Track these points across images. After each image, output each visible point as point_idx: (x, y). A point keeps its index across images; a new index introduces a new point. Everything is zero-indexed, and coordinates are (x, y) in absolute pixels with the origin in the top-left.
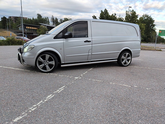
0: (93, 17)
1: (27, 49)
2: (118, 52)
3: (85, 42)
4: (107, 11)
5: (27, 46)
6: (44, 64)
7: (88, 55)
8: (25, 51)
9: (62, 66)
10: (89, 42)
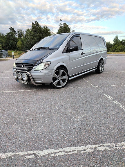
0: (10, 28)
1: (43, 66)
2: (97, 62)
3: (81, 54)
4: (38, 23)
5: (41, 63)
6: (58, 80)
7: (83, 66)
8: (40, 69)
9: (70, 79)
10: (84, 54)
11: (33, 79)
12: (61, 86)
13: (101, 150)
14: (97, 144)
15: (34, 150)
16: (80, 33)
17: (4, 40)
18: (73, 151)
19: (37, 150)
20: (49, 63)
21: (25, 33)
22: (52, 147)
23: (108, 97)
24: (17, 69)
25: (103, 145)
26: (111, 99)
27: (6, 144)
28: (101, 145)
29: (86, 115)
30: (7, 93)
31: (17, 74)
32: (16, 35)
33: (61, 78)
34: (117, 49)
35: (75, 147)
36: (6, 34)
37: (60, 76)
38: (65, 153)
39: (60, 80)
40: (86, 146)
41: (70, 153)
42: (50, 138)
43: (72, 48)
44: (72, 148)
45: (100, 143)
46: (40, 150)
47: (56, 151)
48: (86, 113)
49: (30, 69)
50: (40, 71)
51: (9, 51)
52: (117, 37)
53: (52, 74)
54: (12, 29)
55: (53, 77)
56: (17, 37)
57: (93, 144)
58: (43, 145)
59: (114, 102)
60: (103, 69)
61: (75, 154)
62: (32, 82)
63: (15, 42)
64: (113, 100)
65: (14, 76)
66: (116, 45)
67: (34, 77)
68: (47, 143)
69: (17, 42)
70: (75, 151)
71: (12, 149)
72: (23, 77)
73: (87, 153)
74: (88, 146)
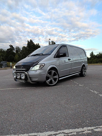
0: (10, 46)
1: (39, 67)
2: (81, 67)
3: (68, 60)
4: (32, 41)
5: (37, 64)
6: (51, 79)
7: (70, 69)
8: (36, 69)
9: (60, 79)
10: (70, 60)
11: (30, 78)
12: (53, 85)
13: (99, 132)
14: (93, 126)
15: (34, 132)
16: (67, 44)
17: (5, 54)
18: (72, 133)
19: (38, 132)
20: (44, 65)
21: (21, 49)
22: (51, 129)
23: (94, 91)
24: (16, 71)
25: (99, 127)
26: (97, 93)
27: (7, 128)
28: (97, 127)
29: (78, 104)
30: (7, 90)
31: (16, 74)
32: (14, 51)
33: (53, 77)
34: (93, 62)
35: (73, 129)
36: (7, 50)
37: (52, 76)
38: (65, 134)
39: (52, 79)
40: (83, 128)
41: (69, 134)
42: (48, 123)
43: (61, 54)
44: (71, 130)
45: (96, 126)
46: (41, 132)
47: (56, 133)
48: (78, 103)
49: (28, 70)
50: (36, 71)
51: (8, 63)
52: (92, 53)
53: (46, 74)
54: (11, 46)
55: (47, 77)
56: (15, 52)
57: (89, 126)
58: (43, 128)
59: (100, 95)
60: (85, 73)
61: (74, 135)
62: (29, 80)
63: (13, 55)
64: (99, 94)
65: (14, 76)
66: (92, 59)
67: (30, 76)
68: (47, 126)
69: (14, 56)
70: (74, 132)
71: (14, 132)
72: (21, 76)
73: (86, 134)
74: (85, 128)
